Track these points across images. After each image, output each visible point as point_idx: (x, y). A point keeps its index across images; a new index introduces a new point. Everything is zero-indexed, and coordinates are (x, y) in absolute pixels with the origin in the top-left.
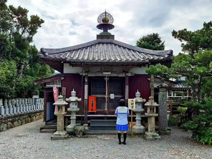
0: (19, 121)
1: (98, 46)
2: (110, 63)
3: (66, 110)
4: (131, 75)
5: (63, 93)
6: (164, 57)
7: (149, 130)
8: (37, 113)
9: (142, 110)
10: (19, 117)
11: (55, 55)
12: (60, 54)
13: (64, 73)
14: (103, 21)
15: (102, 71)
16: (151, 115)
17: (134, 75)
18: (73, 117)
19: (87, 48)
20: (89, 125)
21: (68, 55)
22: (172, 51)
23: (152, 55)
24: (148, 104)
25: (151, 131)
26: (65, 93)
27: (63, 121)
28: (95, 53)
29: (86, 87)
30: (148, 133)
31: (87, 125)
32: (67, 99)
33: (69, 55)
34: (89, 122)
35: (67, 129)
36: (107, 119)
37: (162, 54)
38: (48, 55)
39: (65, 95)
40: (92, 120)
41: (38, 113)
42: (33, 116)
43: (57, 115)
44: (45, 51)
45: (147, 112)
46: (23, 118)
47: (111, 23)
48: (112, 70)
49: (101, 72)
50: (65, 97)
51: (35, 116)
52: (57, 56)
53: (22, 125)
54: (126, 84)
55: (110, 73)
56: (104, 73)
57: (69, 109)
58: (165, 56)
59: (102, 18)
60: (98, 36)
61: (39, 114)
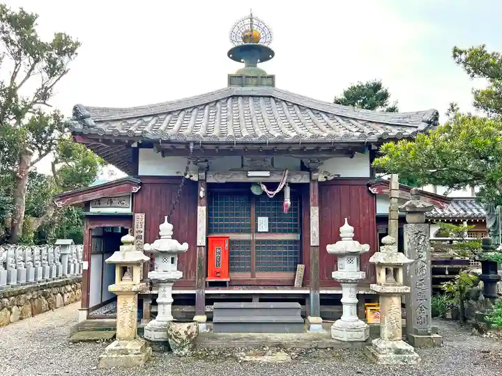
0: (14, 309)
1: (232, 104)
2: (269, 144)
3: (144, 278)
4: (326, 177)
5: (136, 229)
6: (415, 130)
7: (386, 332)
8: (67, 284)
9: (361, 275)
10: (12, 298)
11: (114, 124)
12: (130, 122)
13: (139, 174)
14: (245, 38)
15: (245, 168)
16: (390, 289)
17: (332, 178)
18: (165, 296)
19: (203, 109)
20: (209, 320)
21: (150, 125)
22: (437, 113)
23: (382, 125)
24: (377, 258)
25: (391, 338)
26: (143, 229)
27: (136, 310)
28: (223, 120)
29: (202, 211)
30: (381, 344)
31: (204, 318)
32: (147, 247)
33: (154, 125)
34: (208, 308)
35: (146, 334)
36: (261, 300)
37: (407, 120)
38: (94, 124)
39: (143, 234)
40: (216, 305)
41: (71, 285)
42: (54, 294)
43: (116, 293)
44: (87, 113)
45: (375, 282)
46: (26, 301)
47: (266, 45)
48: (272, 164)
49: (243, 169)
50: (143, 240)
51: (61, 293)
52: (118, 126)
53: (21, 319)
54: (311, 204)
55: (267, 174)
56: (250, 174)
57: (151, 275)
58: (417, 127)
59: (243, 31)
60: (232, 79)
61: (73, 286)
